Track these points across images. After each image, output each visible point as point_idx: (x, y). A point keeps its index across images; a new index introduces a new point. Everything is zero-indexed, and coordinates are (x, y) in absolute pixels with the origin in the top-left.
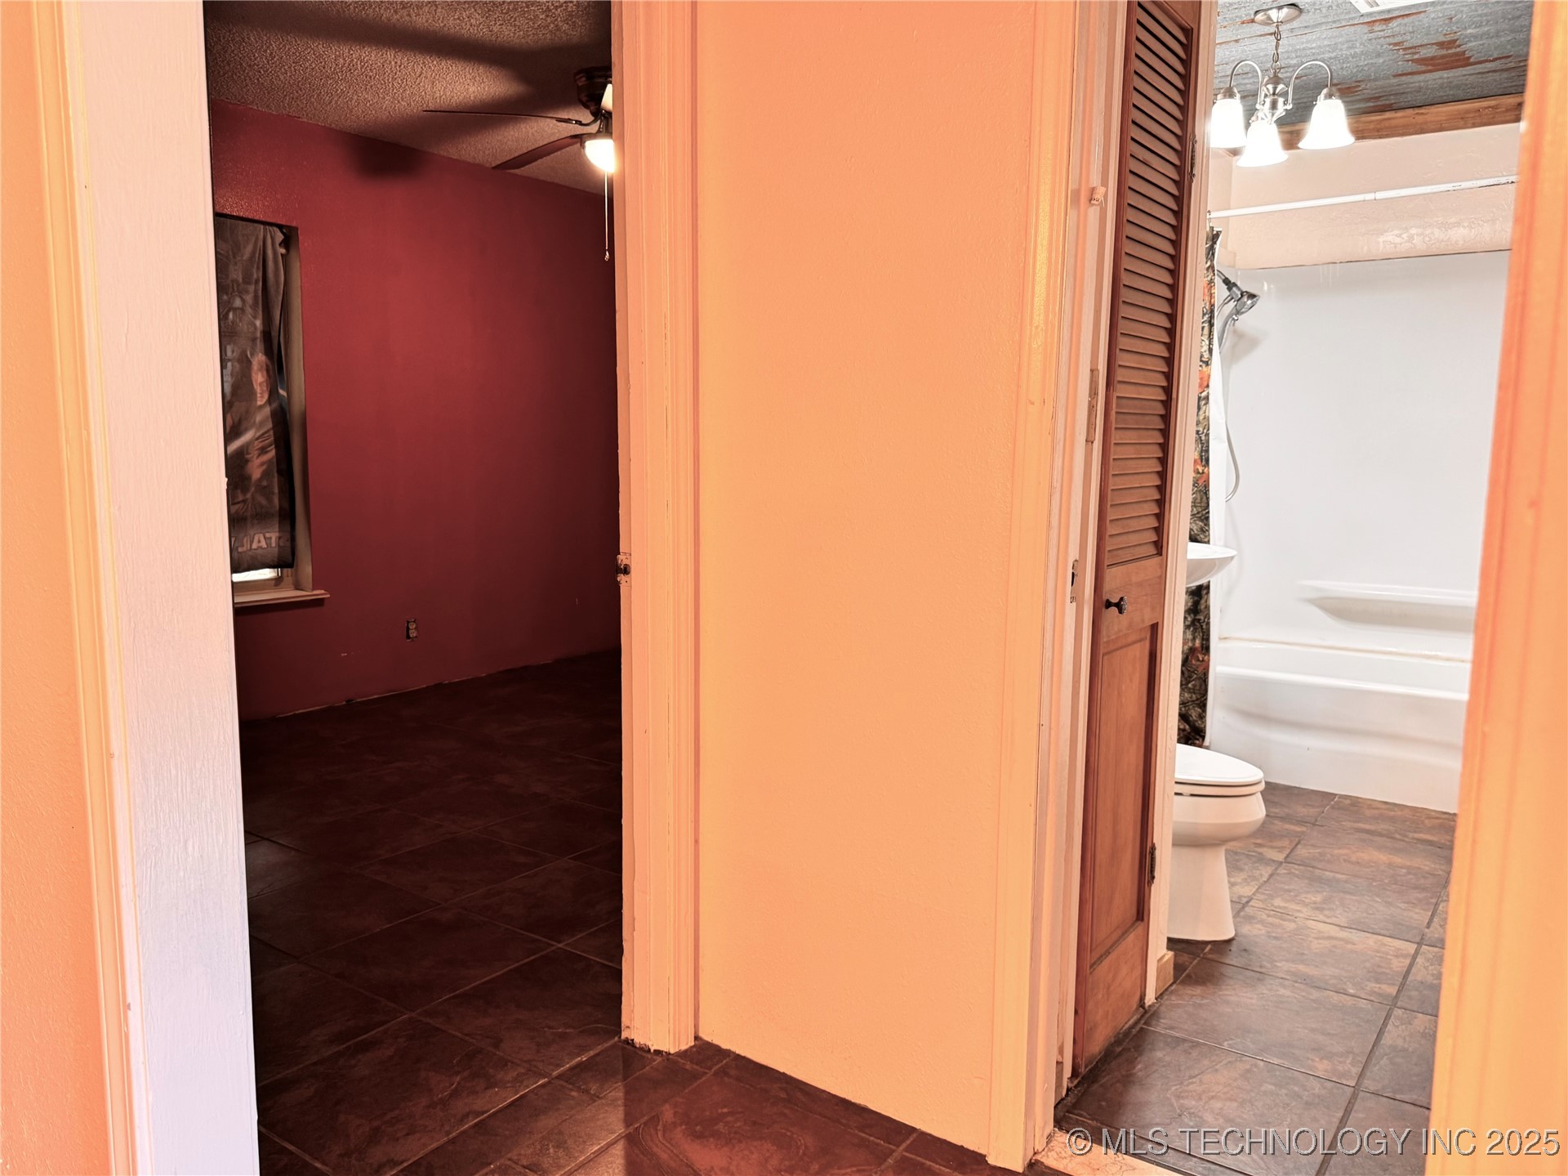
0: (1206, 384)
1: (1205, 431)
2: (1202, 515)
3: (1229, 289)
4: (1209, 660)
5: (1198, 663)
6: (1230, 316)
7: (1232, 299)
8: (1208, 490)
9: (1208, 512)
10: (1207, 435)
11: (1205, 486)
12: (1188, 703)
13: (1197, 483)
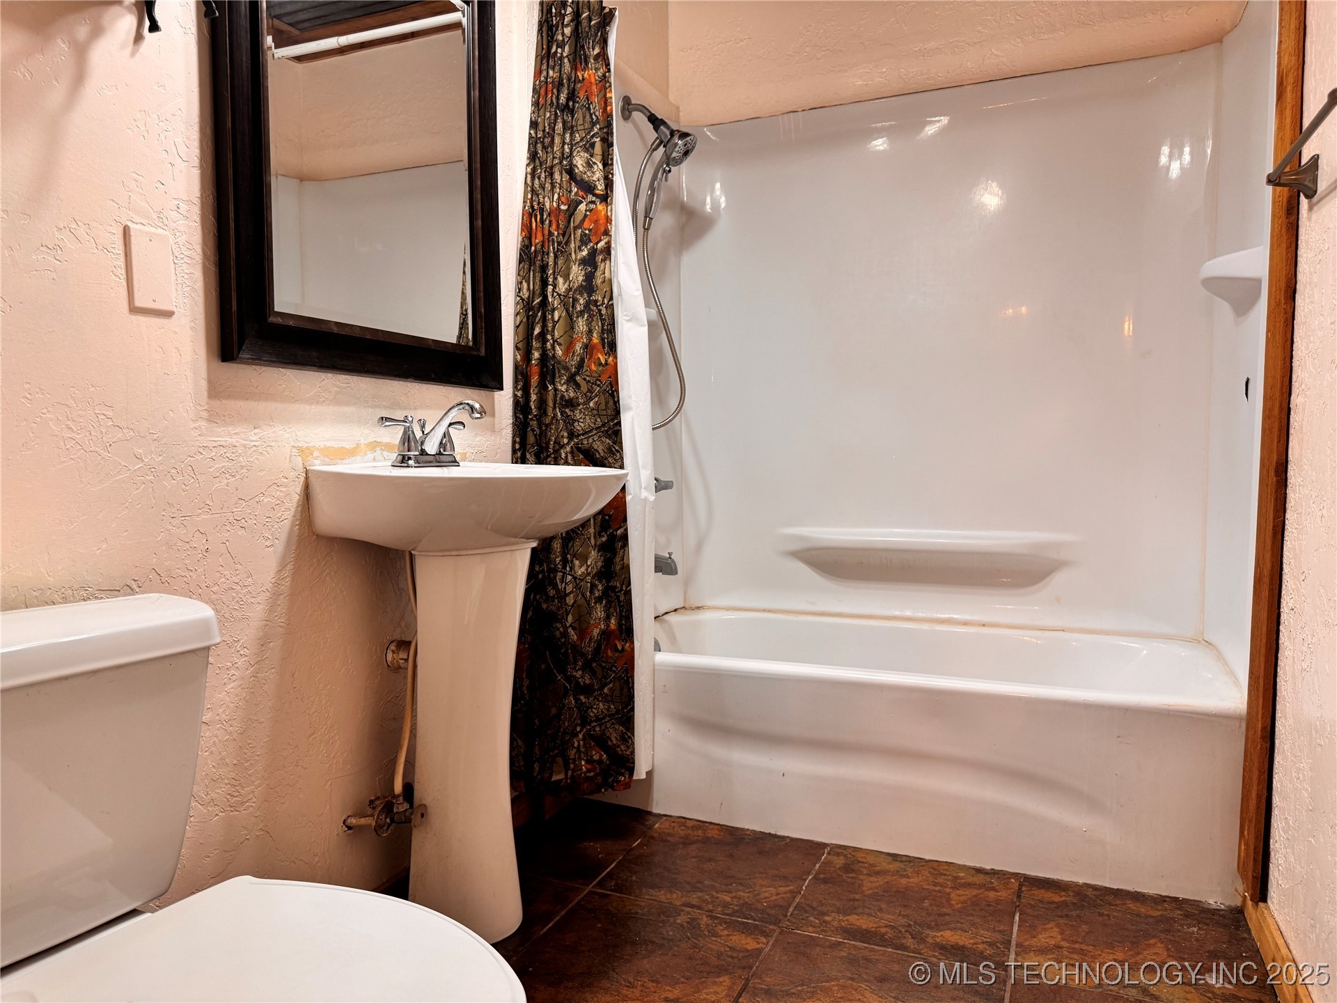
0: (603, 229)
1: (606, 302)
2: (610, 429)
3: (656, 129)
4: (633, 650)
5: (617, 655)
6: (660, 165)
7: (661, 142)
8: (617, 391)
9: (619, 423)
10: (610, 307)
11: (610, 383)
12: (604, 718)
13: (600, 381)
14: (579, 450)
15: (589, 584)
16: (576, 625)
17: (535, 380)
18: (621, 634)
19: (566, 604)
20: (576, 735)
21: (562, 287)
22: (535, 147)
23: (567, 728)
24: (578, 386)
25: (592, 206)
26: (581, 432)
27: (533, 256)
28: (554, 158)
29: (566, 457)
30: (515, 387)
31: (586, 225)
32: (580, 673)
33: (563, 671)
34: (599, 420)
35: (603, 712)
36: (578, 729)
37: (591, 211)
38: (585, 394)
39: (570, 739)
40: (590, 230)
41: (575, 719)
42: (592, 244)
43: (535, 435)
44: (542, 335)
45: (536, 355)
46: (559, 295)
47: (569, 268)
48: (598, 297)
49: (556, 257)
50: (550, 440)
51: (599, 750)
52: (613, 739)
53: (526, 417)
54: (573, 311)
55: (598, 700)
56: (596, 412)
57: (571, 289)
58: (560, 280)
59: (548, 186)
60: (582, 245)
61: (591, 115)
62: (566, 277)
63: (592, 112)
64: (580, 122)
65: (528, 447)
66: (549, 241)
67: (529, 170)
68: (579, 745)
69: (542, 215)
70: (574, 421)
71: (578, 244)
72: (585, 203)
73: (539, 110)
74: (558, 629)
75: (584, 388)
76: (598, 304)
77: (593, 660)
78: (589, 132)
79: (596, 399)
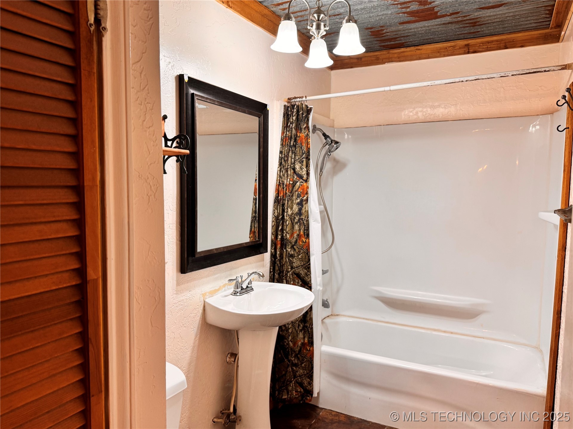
0: (305, 192)
1: (306, 219)
2: (306, 266)
3: (326, 139)
4: (313, 350)
5: (307, 352)
6: (326, 154)
7: (327, 144)
8: (309, 252)
9: (310, 264)
10: (308, 221)
11: (307, 249)
12: (302, 375)
13: (303, 248)
14: (295, 274)
15: (297, 325)
16: (292, 340)
17: (279, 246)
18: (309, 344)
19: (289, 332)
20: (291, 382)
21: (290, 212)
22: (281, 161)
23: (288, 379)
24: (295, 250)
25: (302, 184)
26: (296, 267)
27: (279, 200)
28: (288, 165)
29: (290, 276)
30: (271, 248)
31: (299, 190)
32: (293, 358)
33: (287, 358)
34: (302, 263)
35: (302, 373)
36: (292, 379)
37: (301, 185)
38: (297, 253)
39: (289, 384)
40: (301, 192)
41: (291, 376)
42: (301, 198)
43: (278, 267)
44: (282, 230)
45: (280, 237)
46: (289, 215)
47: (293, 206)
48: (303, 217)
49: (288, 201)
50: (284, 270)
51: (300, 387)
52: (306, 384)
53: (275, 260)
54: (294, 222)
55: (300, 369)
56: (301, 260)
57: (293, 214)
58: (289, 210)
59: (286, 175)
60: (298, 198)
61: (302, 150)
62: (292, 208)
63: (303, 149)
64: (298, 152)
65: (276, 271)
66: (286, 196)
67: (279, 169)
68: (293, 386)
69: (283, 186)
70: (293, 263)
71: (296, 197)
72: (299, 182)
73: (283, 147)
74: (286, 342)
75: (297, 250)
76: (303, 220)
77: (298, 354)
78: (302, 157)
79: (302, 255)
